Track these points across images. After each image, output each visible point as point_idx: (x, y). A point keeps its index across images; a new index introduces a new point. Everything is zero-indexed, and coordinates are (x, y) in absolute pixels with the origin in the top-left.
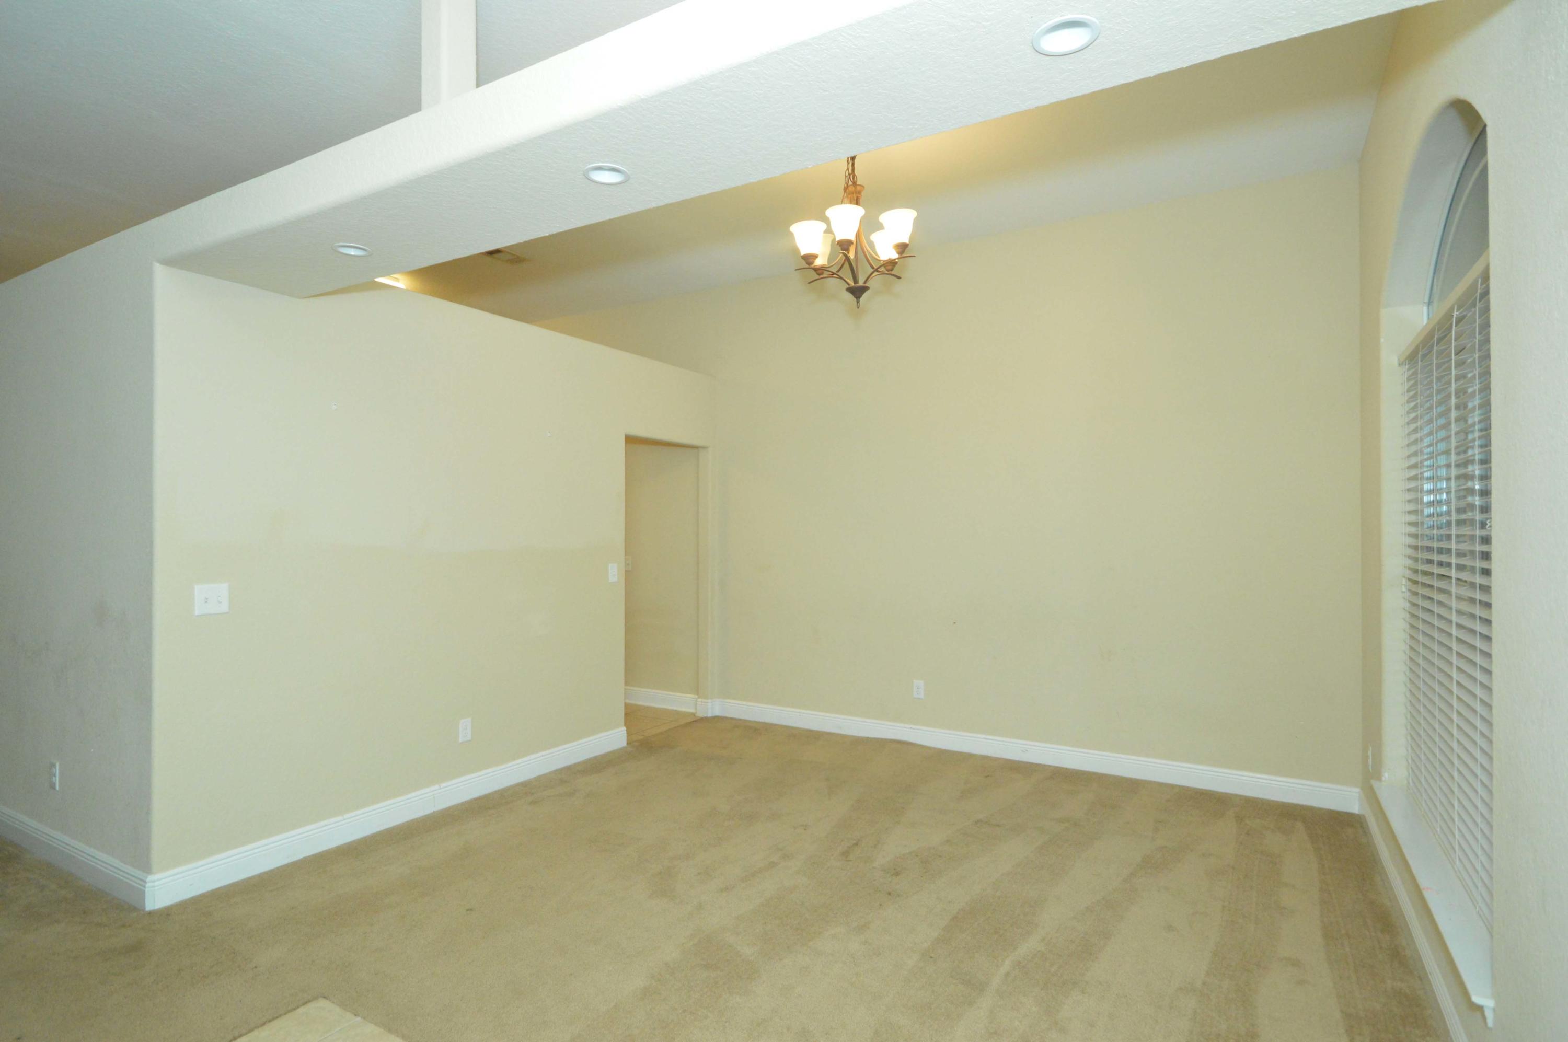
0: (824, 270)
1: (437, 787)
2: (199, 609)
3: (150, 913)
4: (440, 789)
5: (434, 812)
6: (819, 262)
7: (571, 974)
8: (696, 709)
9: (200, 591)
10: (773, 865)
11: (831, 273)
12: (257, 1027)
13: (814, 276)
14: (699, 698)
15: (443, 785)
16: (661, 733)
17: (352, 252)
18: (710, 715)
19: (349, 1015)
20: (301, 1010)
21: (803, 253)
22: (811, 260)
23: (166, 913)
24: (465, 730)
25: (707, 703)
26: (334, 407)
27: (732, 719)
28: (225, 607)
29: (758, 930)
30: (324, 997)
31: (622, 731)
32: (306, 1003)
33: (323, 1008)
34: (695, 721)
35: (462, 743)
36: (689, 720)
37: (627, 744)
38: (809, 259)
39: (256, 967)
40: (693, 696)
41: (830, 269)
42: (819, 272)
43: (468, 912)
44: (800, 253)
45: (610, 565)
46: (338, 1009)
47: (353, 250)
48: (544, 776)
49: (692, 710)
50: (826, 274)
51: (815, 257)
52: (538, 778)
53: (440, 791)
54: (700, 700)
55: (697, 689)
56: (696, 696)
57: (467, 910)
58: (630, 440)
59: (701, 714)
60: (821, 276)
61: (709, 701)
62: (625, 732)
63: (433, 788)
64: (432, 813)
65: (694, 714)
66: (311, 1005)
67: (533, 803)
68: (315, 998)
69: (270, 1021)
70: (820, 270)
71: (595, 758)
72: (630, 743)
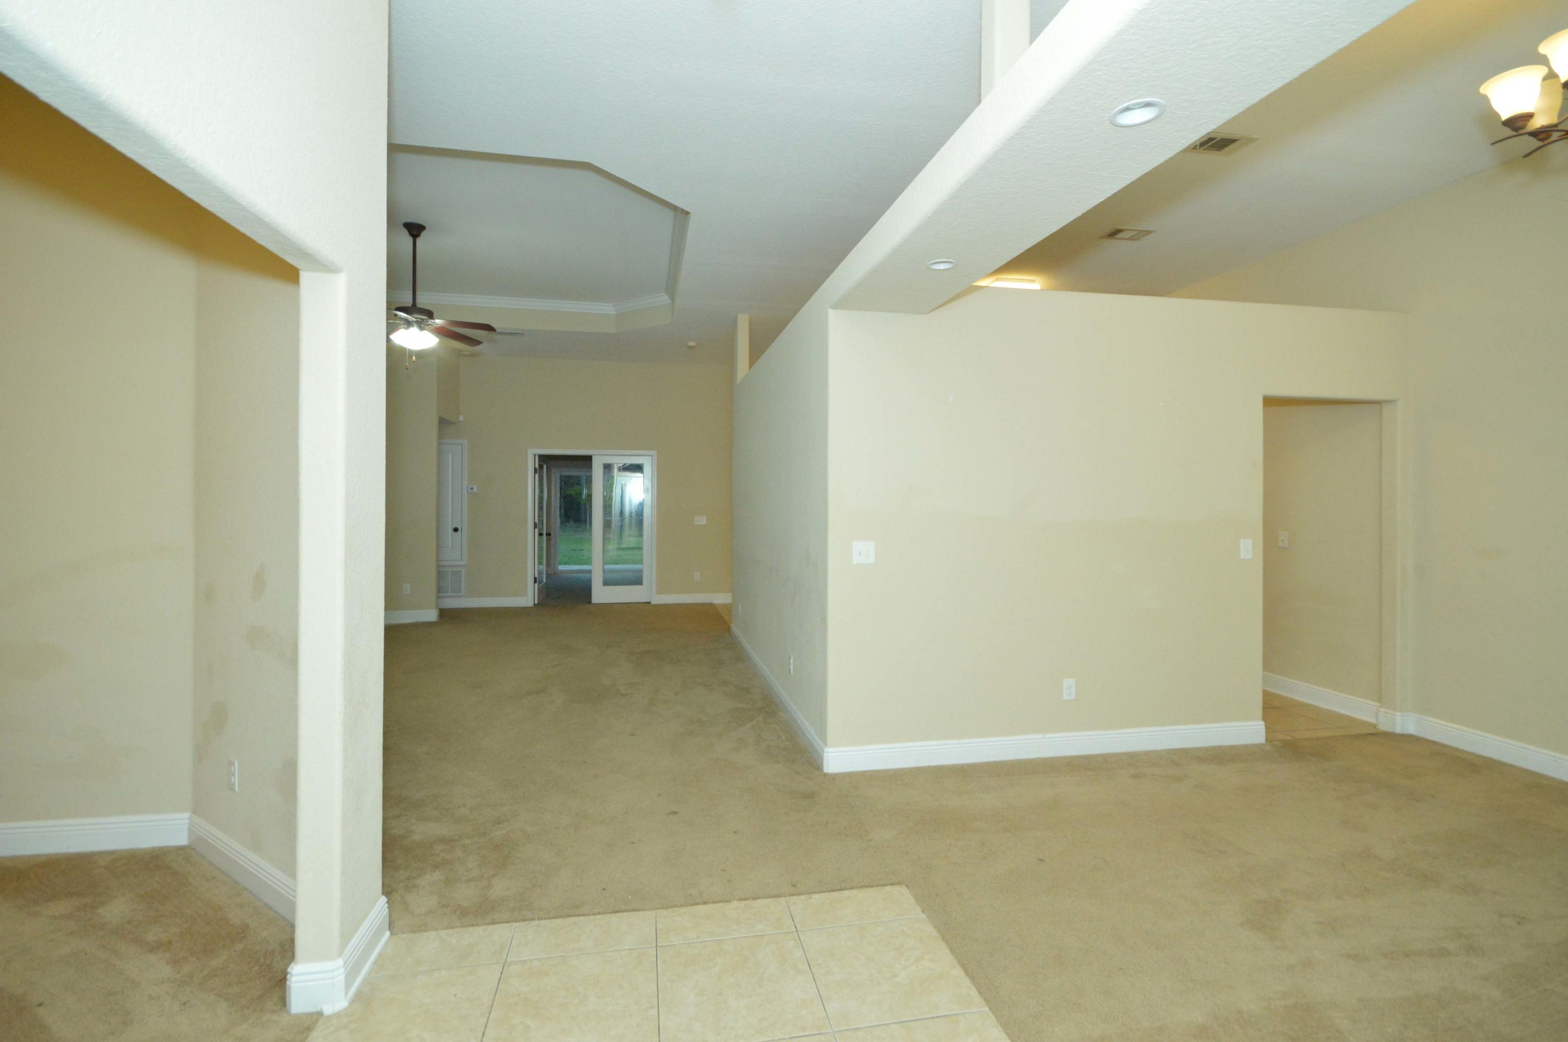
0: (1550, 131)
1: (1041, 736)
2: (856, 560)
3: (825, 775)
4: (1044, 738)
5: (1038, 758)
6: (1539, 122)
7: (1121, 969)
8: (1377, 720)
9: (857, 546)
10: (1444, 953)
11: (1563, 133)
12: (857, 888)
13: (1534, 143)
14: (1381, 707)
15: (1048, 736)
16: (1318, 739)
17: (942, 267)
18: (1398, 730)
19: (918, 909)
20: (888, 888)
21: (1504, 116)
22: (1520, 124)
23: (834, 777)
24: (1069, 688)
25: (1395, 715)
26: (951, 399)
27: (1434, 743)
28: (872, 560)
29: (1390, 1030)
30: (907, 886)
31: (1261, 725)
32: (892, 884)
33: (902, 893)
34: (1373, 734)
35: (1065, 701)
36: (1365, 731)
37: (1267, 740)
38: (1517, 124)
39: (870, 840)
40: (1373, 703)
41: (1560, 127)
42: (1541, 136)
43: (1039, 862)
44: (1501, 119)
45: (1242, 542)
46: (912, 901)
47: (942, 264)
48: (1155, 752)
49: (1372, 720)
50: (1555, 135)
51: (1529, 116)
52: (1148, 753)
53: (1043, 740)
54: (1383, 710)
55: (1380, 695)
56: (1378, 704)
57: (1039, 859)
58: (1270, 402)
59: (1384, 726)
60: (1546, 142)
61: (1398, 714)
62: (1264, 727)
63: (1037, 736)
64: (1036, 759)
65: (1374, 726)
66: (897, 888)
67: (1134, 776)
68: (900, 883)
69: (866, 887)
70: (1542, 134)
71: (1220, 747)
72: (1271, 741)
